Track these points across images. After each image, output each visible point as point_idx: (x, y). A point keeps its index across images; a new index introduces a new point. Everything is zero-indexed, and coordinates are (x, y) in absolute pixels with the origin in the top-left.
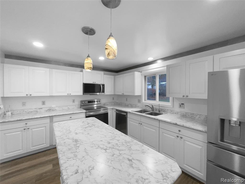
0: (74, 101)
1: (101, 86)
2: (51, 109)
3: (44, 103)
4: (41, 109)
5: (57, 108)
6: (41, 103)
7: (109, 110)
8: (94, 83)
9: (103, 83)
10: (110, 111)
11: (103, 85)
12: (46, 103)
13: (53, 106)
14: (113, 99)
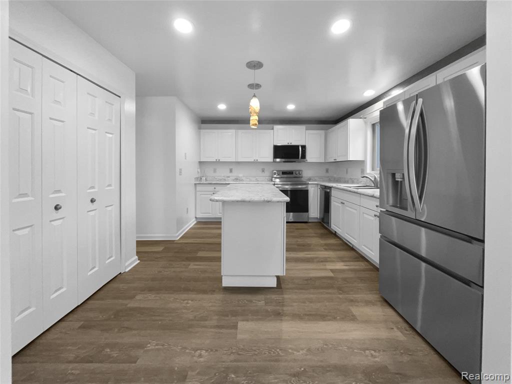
0: (263, 171)
1: (300, 148)
2: (238, 179)
3: (231, 171)
4: (229, 177)
5: (244, 178)
6: (229, 171)
7: (310, 186)
8: (290, 144)
9: (303, 144)
10: (313, 188)
11: (304, 147)
12: (233, 170)
13: (241, 175)
14: (327, 171)
